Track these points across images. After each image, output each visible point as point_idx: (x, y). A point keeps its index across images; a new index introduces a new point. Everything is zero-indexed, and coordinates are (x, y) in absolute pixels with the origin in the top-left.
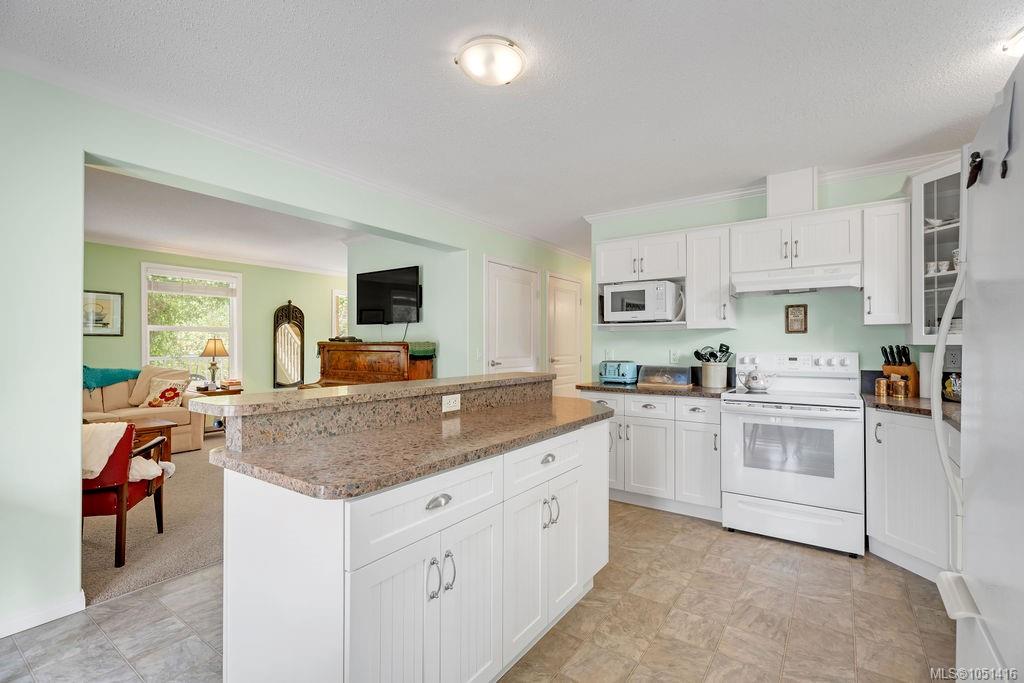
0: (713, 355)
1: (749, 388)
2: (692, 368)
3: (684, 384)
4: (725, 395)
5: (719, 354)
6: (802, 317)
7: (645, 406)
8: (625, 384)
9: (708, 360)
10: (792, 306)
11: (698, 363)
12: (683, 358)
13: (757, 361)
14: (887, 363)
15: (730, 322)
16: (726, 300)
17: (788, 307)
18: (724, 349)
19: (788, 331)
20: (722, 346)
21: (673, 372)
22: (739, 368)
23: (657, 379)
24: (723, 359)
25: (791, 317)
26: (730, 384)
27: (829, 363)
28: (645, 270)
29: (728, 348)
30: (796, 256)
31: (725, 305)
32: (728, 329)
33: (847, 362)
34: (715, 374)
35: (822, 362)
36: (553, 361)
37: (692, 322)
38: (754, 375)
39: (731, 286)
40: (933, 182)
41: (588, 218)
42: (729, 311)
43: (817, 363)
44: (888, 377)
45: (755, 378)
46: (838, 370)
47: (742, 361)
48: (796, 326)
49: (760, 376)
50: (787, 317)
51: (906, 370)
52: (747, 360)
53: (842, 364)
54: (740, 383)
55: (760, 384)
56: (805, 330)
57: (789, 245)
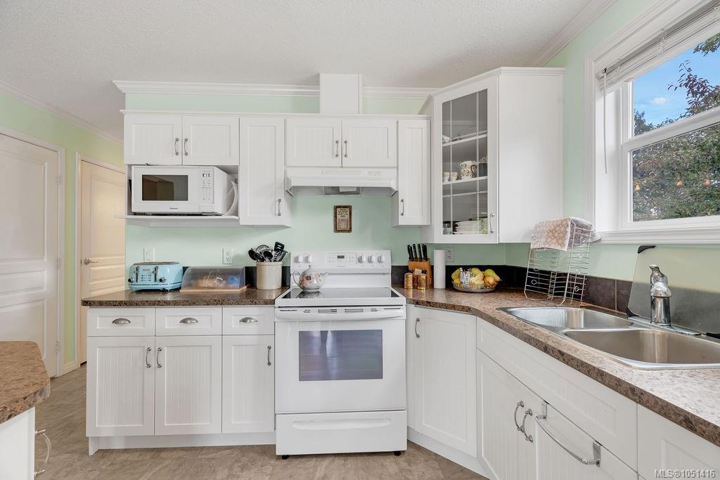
0: (268, 254)
1: (303, 288)
2: (247, 268)
3: (237, 288)
4: (280, 301)
5: (273, 253)
6: (347, 217)
7: (184, 321)
8: (164, 291)
9: (263, 260)
10: (340, 207)
11: (252, 263)
12: (237, 258)
13: (310, 259)
14: (411, 259)
15: (285, 219)
16: (282, 196)
17: (336, 208)
18: (279, 248)
19: (337, 230)
20: (277, 244)
21: (225, 274)
22: (295, 268)
23: (206, 282)
24: (278, 259)
25: (339, 217)
26: (285, 283)
27: (370, 260)
28: (191, 153)
29: (283, 247)
30: (345, 156)
31: (280, 201)
32: (283, 227)
33: (383, 259)
34: (270, 275)
35: (364, 259)
36: (87, 262)
37: (246, 217)
38: (308, 274)
39: (287, 180)
40: (449, 102)
41: (121, 85)
42: (284, 206)
43: (360, 260)
44: (412, 272)
45: (309, 278)
46: (376, 266)
47: (296, 260)
48: (343, 226)
49: (313, 275)
50: (336, 216)
51: (425, 265)
52: (301, 259)
53: (380, 261)
54: (294, 282)
55: (313, 284)
56: (350, 231)
57: (340, 144)
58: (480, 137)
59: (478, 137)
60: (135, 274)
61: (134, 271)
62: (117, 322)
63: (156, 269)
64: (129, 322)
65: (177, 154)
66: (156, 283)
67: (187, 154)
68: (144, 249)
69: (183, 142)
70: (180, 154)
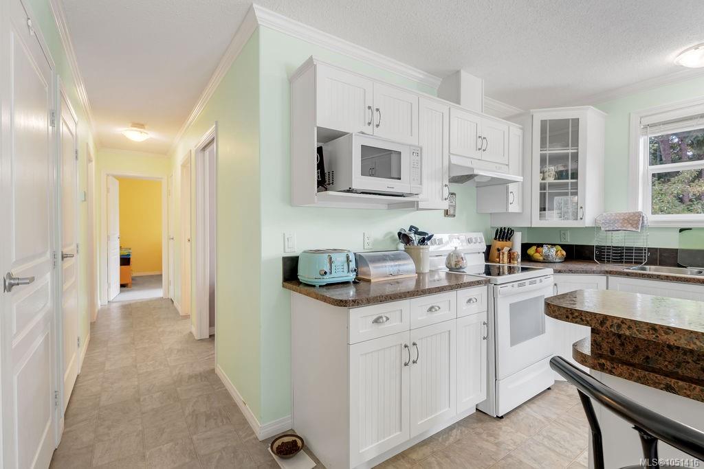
6: (454, 203)
12: (376, 242)
14: (498, 240)
16: (447, 181)
19: (447, 214)
30: (484, 150)
31: (446, 185)
40: (546, 121)
48: (452, 211)
56: (455, 215)
57: (481, 139)
58: (573, 151)
59: (570, 151)
60: (328, 265)
61: (327, 261)
62: (377, 321)
63: (348, 258)
64: (388, 319)
65: (369, 124)
66: (348, 274)
67: (378, 126)
68: (284, 234)
69: (375, 112)
70: (371, 125)
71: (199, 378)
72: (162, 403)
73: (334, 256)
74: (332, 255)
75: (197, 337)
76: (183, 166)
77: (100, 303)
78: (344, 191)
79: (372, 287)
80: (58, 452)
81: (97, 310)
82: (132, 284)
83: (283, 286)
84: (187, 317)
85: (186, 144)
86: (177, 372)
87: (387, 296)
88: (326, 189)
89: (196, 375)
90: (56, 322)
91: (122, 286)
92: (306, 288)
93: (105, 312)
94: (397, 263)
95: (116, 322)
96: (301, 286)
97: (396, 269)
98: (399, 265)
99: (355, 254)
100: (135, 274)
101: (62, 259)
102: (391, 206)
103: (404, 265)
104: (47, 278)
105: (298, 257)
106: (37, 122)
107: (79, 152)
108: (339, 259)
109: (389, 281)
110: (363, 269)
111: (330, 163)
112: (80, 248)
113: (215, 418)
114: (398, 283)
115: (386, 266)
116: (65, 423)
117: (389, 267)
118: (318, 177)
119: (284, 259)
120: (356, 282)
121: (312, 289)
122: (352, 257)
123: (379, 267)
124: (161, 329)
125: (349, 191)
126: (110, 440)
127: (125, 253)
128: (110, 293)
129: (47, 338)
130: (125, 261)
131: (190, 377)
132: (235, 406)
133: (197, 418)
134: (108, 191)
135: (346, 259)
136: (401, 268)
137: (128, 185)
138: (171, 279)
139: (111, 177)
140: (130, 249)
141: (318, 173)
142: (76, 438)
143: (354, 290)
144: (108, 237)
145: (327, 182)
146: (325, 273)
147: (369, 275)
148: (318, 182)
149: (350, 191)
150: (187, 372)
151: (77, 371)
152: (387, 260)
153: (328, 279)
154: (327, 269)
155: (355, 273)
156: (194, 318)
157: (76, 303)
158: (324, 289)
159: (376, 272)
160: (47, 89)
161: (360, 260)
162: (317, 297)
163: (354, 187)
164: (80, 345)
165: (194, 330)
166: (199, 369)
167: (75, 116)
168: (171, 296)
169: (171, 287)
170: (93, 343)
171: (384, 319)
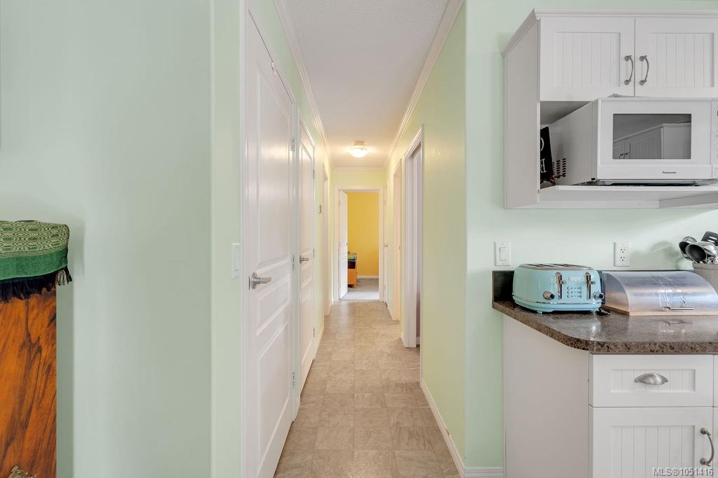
60: (557, 286)
61: (554, 280)
62: (643, 380)
63: (588, 278)
64: (664, 380)
65: (627, 82)
66: (589, 301)
67: (642, 82)
68: (495, 244)
69: (638, 63)
70: (631, 84)
71: (405, 389)
72: (371, 405)
73: (566, 274)
74: (563, 273)
75: (406, 345)
76: (396, 176)
77: (333, 300)
78: (583, 184)
79: (631, 324)
80: (294, 424)
81: (330, 305)
82: (358, 285)
83: (494, 307)
84: (397, 322)
85: (397, 154)
86: (386, 377)
87: (664, 344)
88: (554, 184)
89: (402, 384)
90: (295, 314)
91: (350, 286)
92: (524, 313)
93: (336, 308)
94: (679, 291)
95: (344, 319)
96: (516, 310)
97: (678, 299)
98: (686, 294)
99: (600, 272)
100: (359, 277)
101: (301, 262)
102: (665, 203)
103: (694, 294)
104: (288, 279)
105: (513, 272)
106: (281, 152)
107: (315, 172)
108: (574, 279)
109: (664, 318)
110: (613, 295)
111: (561, 149)
112: (315, 252)
113: (418, 438)
114: (682, 322)
115: (657, 294)
116: (301, 401)
117: (663, 295)
118: (542, 169)
119: (495, 273)
120: (602, 313)
121: (532, 315)
122: (595, 277)
123: (642, 295)
124: (375, 331)
125: (590, 184)
126: (329, 427)
127: (352, 257)
128: (341, 292)
129: (286, 328)
130: (352, 265)
131: (397, 385)
132: (438, 431)
133: (400, 432)
134: (339, 205)
135: (584, 280)
136: (689, 299)
137: (354, 197)
138: (385, 283)
139: (341, 192)
140: (356, 254)
141: (542, 163)
142: (307, 417)
143: (599, 323)
144: (339, 243)
145: (556, 174)
146: (552, 297)
147: (627, 305)
148: (541, 174)
149: (593, 182)
150: (394, 379)
151: (313, 356)
152: (660, 285)
153: (554, 305)
154: (554, 290)
155: (600, 301)
156: (403, 325)
157: (312, 298)
158: (551, 318)
159: (637, 301)
160: (288, 120)
161: (607, 281)
162: (539, 328)
163: (599, 177)
164: (316, 334)
165: (402, 336)
166: (405, 379)
167: (313, 142)
168: (386, 300)
169: (386, 291)
170: (326, 333)
171: (659, 380)
